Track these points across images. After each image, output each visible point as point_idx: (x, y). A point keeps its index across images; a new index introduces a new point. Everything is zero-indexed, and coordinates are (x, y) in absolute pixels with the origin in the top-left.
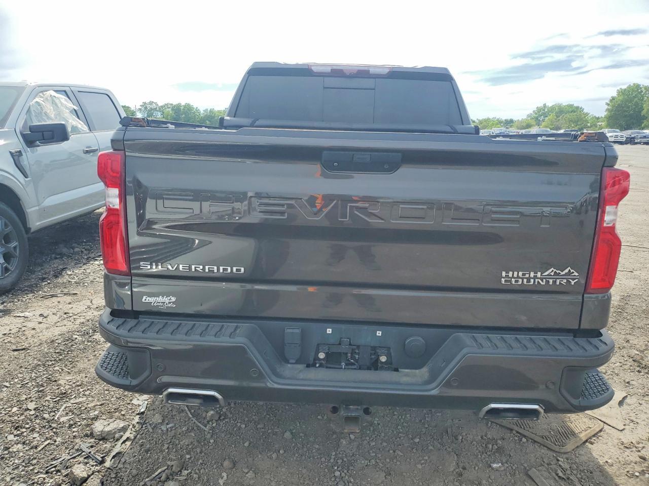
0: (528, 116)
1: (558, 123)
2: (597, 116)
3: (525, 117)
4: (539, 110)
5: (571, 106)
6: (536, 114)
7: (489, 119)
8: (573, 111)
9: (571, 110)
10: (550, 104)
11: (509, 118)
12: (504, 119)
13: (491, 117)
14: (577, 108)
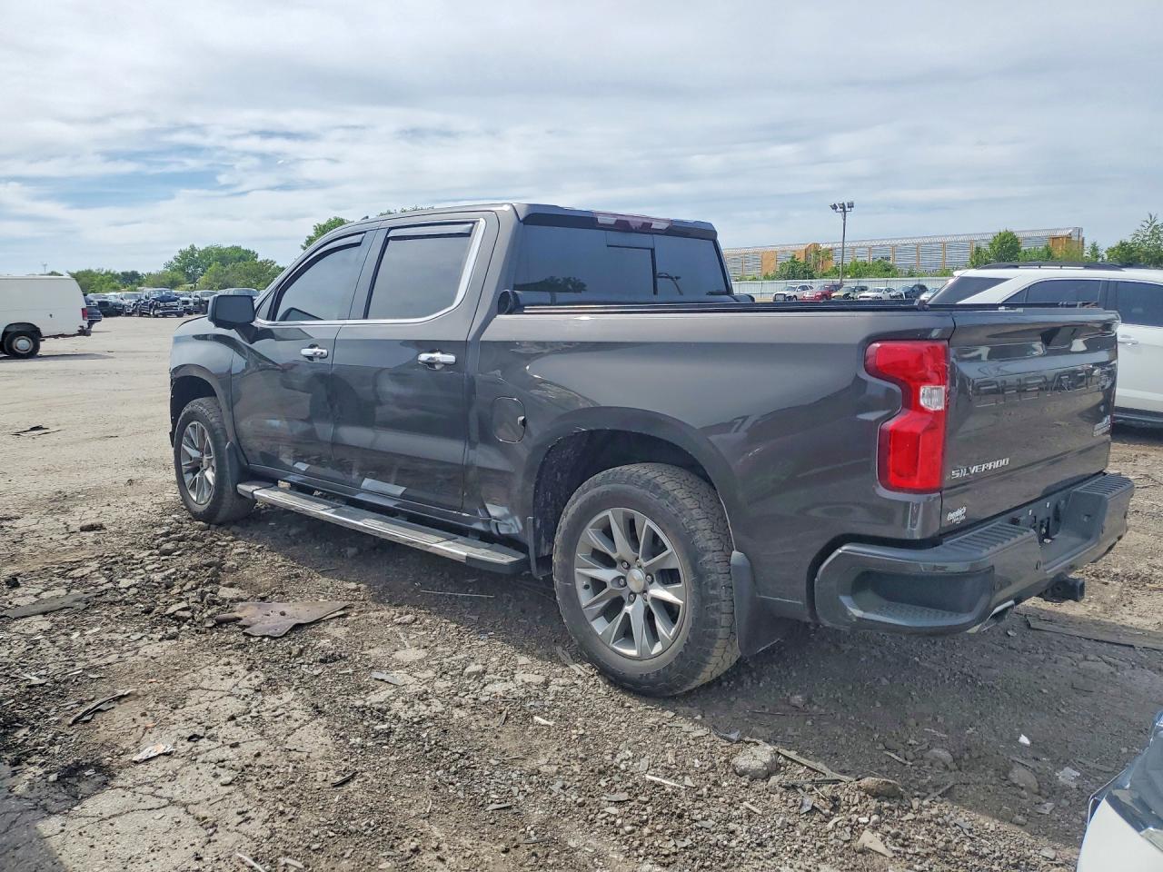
0: (168, 266)
1: (226, 279)
2: (281, 266)
3: (161, 268)
4: (184, 255)
5: (237, 249)
6: (180, 262)
7: (90, 271)
8: (241, 258)
9: (237, 255)
10: (201, 246)
11: (129, 270)
12: (119, 271)
13: (94, 269)
14: (248, 252)
